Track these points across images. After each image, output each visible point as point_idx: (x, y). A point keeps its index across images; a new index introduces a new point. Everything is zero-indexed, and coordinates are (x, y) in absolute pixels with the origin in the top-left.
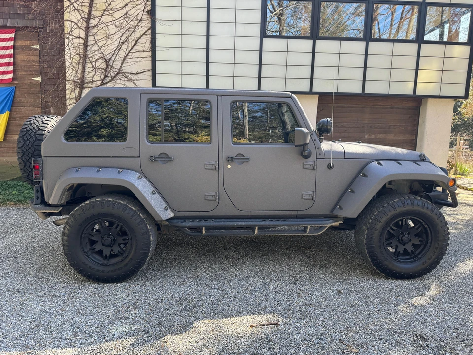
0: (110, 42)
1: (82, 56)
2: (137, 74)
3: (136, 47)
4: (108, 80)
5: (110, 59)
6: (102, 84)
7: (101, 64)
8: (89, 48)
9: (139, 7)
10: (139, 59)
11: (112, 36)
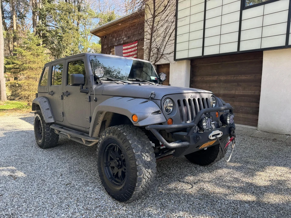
1: (149, 48)
2: (170, 53)
3: (170, 38)
4: (158, 59)
5: (159, 48)
6: (155, 63)
7: (156, 51)
8: (152, 44)
9: (173, 15)
10: (172, 45)
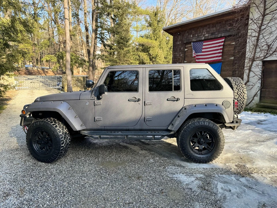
0: (272, 35)
1: (255, 45)
4: (268, 56)
5: (271, 44)
6: (264, 58)
7: (265, 47)
8: (259, 41)
11: (273, 32)
